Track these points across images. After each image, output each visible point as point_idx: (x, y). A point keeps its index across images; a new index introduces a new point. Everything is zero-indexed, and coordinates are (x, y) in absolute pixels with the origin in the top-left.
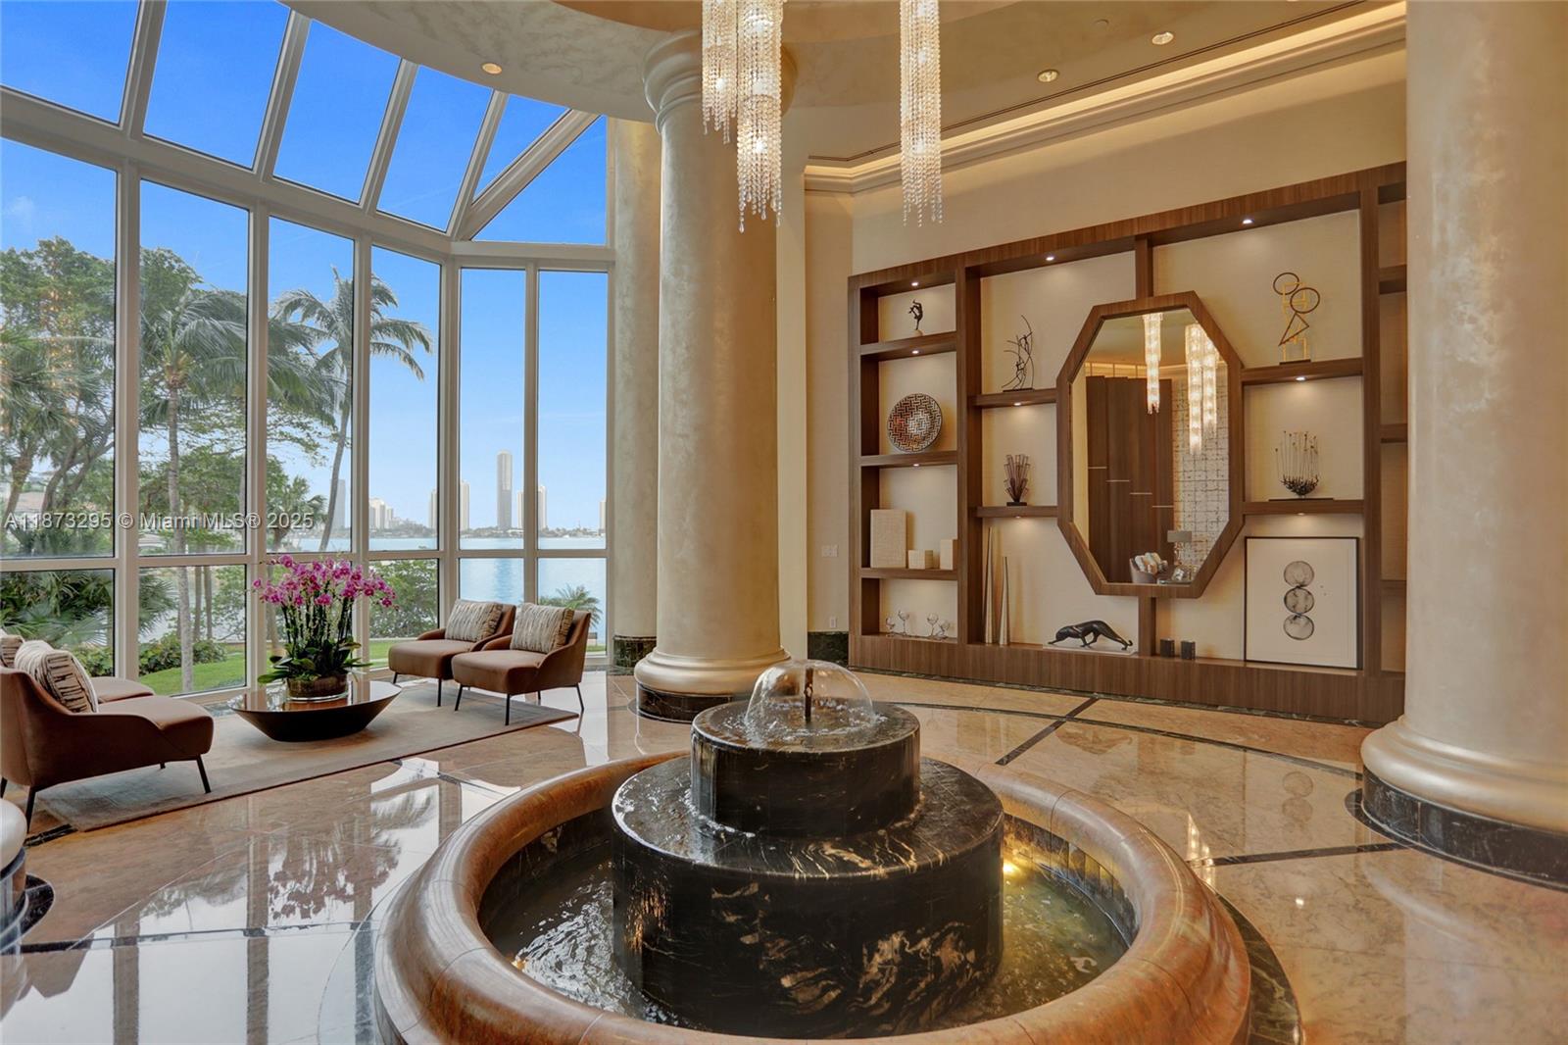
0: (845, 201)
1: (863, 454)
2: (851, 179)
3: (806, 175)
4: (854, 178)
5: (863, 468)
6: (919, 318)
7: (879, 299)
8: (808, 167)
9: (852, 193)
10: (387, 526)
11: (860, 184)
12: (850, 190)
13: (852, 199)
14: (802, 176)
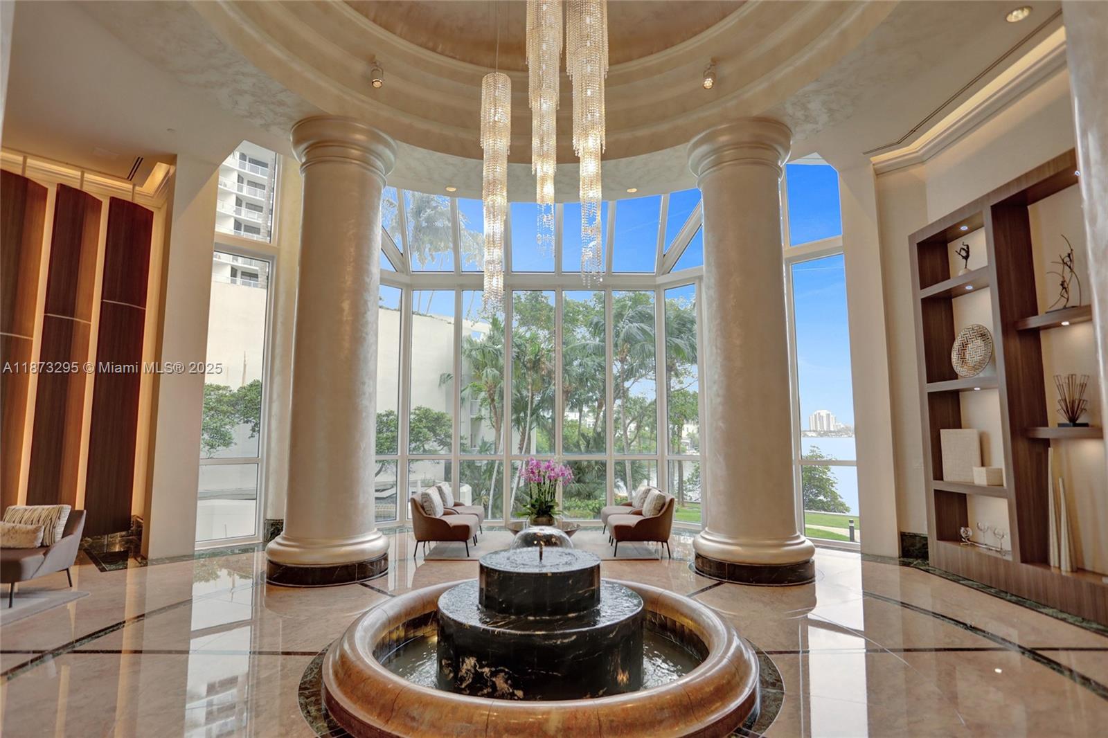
0: (916, 171)
1: (928, 382)
2: (917, 152)
3: (874, 165)
4: (920, 150)
5: (929, 393)
6: (966, 258)
7: (948, 244)
8: (872, 159)
9: (923, 162)
10: (832, 429)
11: (923, 155)
12: (920, 161)
13: (924, 166)
14: (871, 165)
